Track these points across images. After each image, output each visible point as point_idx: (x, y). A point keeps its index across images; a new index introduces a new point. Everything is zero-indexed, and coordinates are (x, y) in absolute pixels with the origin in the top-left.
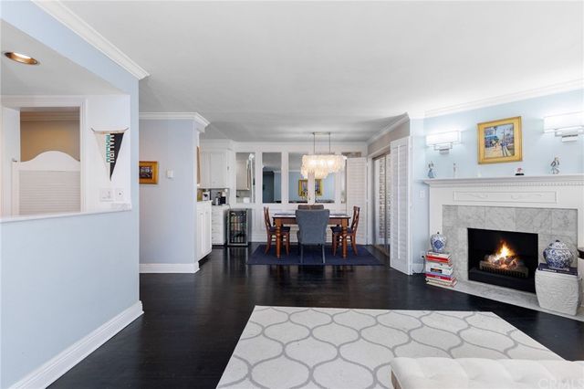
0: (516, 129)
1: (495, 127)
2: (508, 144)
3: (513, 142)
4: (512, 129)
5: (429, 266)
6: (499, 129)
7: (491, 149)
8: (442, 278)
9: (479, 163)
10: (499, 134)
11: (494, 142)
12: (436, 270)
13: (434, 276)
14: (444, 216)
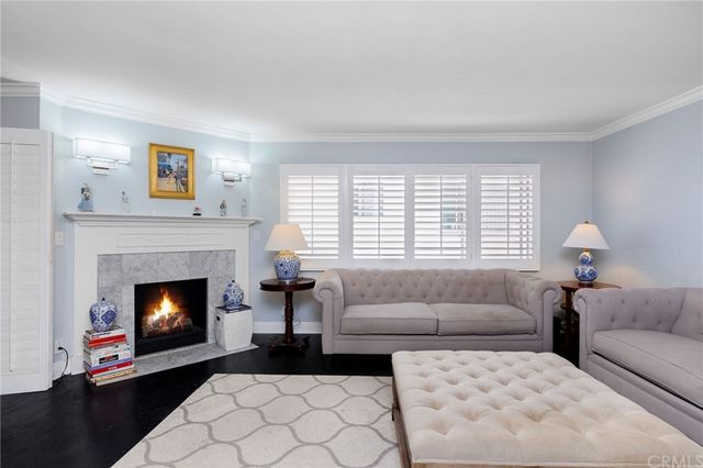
0: (190, 162)
1: (169, 154)
2: (183, 177)
3: (187, 177)
4: (186, 161)
5: (97, 355)
6: (173, 156)
7: (164, 181)
8: (119, 366)
9: (152, 196)
10: (173, 162)
11: (168, 172)
12: (109, 359)
13: (106, 369)
14: (99, 271)
